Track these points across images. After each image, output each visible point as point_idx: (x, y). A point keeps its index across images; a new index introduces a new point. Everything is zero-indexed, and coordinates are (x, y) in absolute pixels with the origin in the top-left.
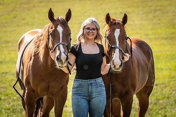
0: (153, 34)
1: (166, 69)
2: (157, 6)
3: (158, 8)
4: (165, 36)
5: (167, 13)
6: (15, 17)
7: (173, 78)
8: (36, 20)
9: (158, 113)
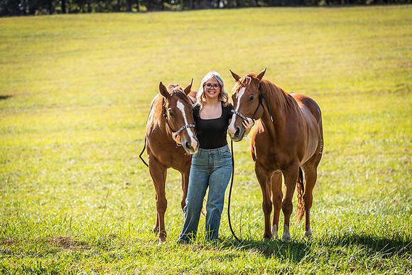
0: (321, 89)
1: (339, 133)
2: (326, 54)
3: (328, 56)
4: (337, 92)
5: (339, 62)
6: (150, 71)
7: (347, 144)
8: (176, 73)
9: (329, 188)
